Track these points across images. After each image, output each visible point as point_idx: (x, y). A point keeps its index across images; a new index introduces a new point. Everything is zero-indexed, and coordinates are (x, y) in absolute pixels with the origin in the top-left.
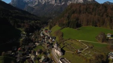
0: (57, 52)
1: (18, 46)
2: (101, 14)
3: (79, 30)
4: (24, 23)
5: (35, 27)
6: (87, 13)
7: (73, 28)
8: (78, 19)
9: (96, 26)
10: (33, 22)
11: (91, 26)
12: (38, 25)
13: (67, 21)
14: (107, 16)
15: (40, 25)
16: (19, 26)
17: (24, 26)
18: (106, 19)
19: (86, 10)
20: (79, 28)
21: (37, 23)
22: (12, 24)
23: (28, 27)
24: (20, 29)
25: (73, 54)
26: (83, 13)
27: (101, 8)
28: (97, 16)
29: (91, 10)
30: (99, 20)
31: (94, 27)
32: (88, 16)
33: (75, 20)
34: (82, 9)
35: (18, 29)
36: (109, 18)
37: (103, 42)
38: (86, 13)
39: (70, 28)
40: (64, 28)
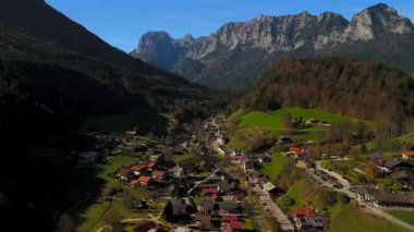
1: (166, 134)
4: (174, 104)
5: (195, 114)
6: (299, 81)
7: (265, 111)
9: (306, 107)
10: (193, 103)
12: (205, 109)
15: (210, 109)
16: (166, 110)
17: (173, 110)
21: (203, 105)
22: (153, 105)
23: (181, 113)
24: (166, 115)
26: (293, 82)
31: (302, 109)
33: (271, 95)
35: (162, 115)
38: (297, 81)
40: (249, 112)
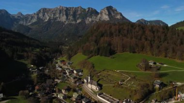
0: (91, 87)
2: (139, 37)
3: (114, 58)
5: (44, 58)
6: (121, 36)
8: (110, 44)
11: (128, 52)
13: (96, 47)
14: (146, 39)
16: (21, 57)
17: (28, 57)
18: (145, 44)
19: (119, 32)
20: (114, 56)
21: (46, 51)
23: (35, 58)
25: (114, 87)
26: (116, 36)
27: (137, 29)
28: (134, 39)
29: (126, 32)
30: (137, 45)
31: (132, 53)
32: (123, 40)
33: (106, 45)
34: (113, 30)
35: (20, 61)
36: (149, 42)
37: (146, 70)
38: (119, 36)
39: (101, 56)
40: (93, 56)
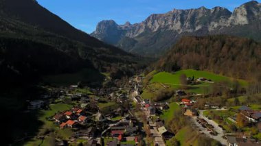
1: (101, 87)
5: (125, 73)
9: (198, 70)
11: (192, 69)
12: (132, 70)
22: (96, 67)
24: (104, 74)
39: (166, 72)
40: (159, 72)
